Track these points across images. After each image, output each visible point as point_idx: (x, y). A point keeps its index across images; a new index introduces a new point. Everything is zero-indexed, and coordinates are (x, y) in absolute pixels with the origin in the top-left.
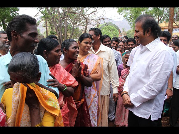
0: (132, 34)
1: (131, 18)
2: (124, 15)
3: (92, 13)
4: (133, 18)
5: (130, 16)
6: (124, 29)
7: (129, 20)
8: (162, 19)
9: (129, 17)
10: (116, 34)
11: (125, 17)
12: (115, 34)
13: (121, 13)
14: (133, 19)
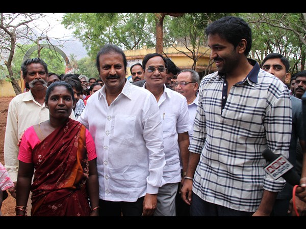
0: (89, 66)
1: (89, 38)
2: (74, 30)
3: (23, 24)
4: (91, 36)
5: (86, 32)
6: (72, 56)
7: (85, 41)
8: (140, 41)
9: (85, 35)
10: (58, 64)
11: (76, 34)
12: (56, 65)
13: (69, 26)
14: (91, 40)
